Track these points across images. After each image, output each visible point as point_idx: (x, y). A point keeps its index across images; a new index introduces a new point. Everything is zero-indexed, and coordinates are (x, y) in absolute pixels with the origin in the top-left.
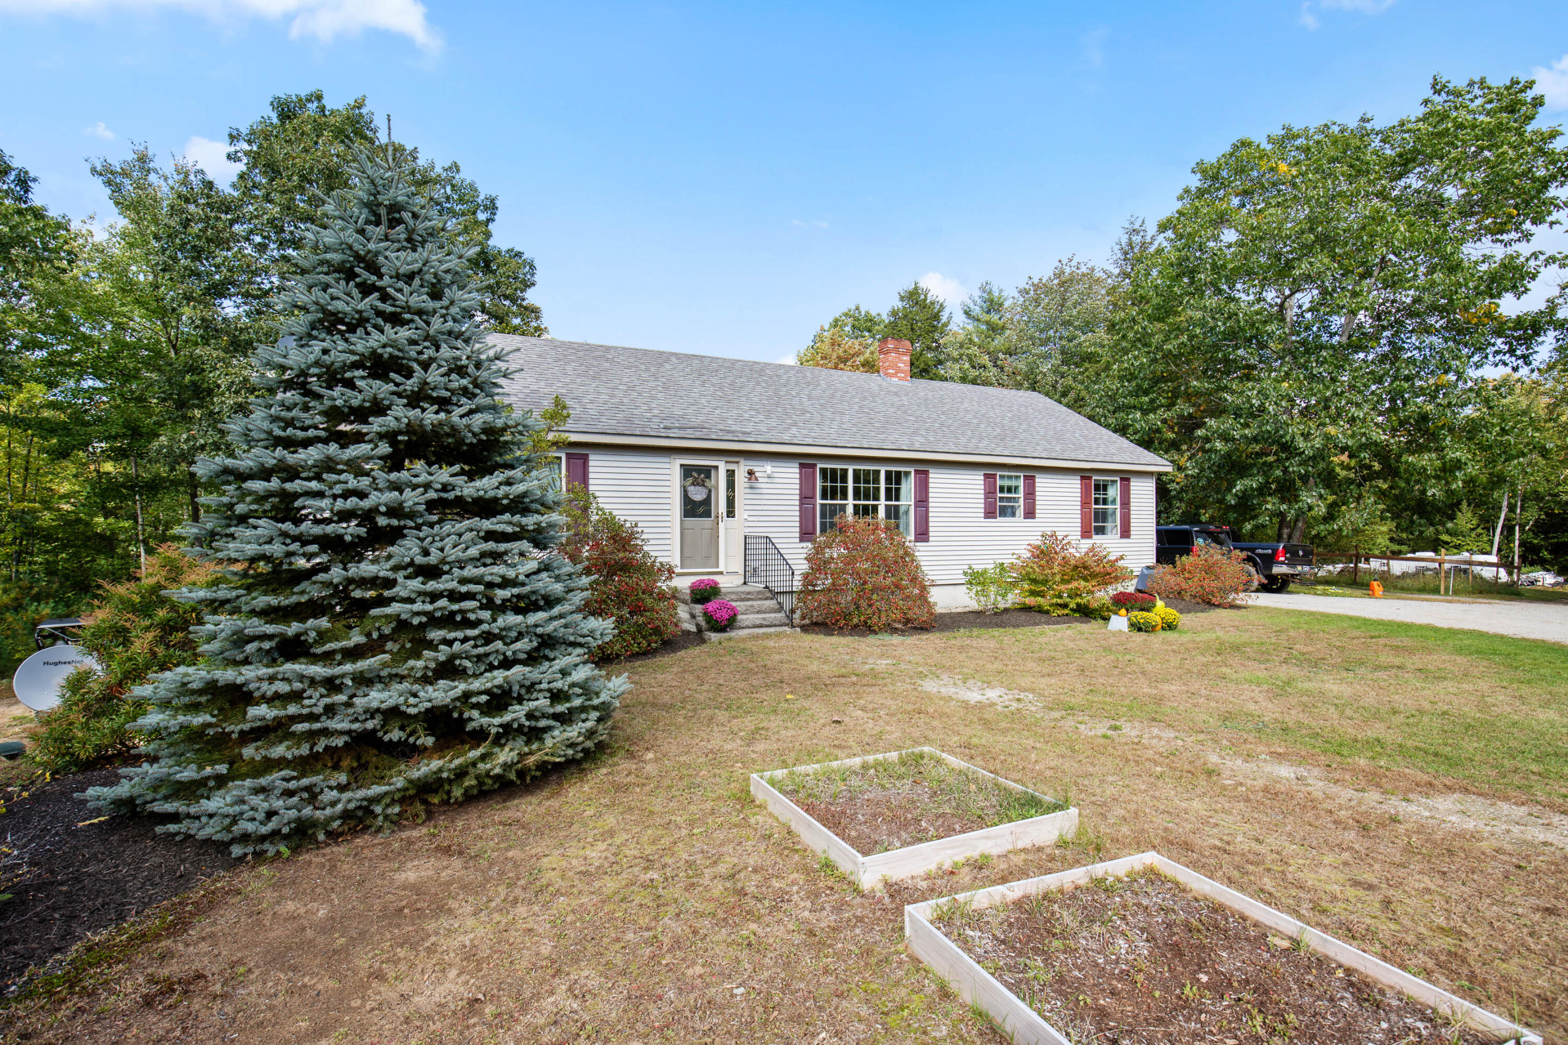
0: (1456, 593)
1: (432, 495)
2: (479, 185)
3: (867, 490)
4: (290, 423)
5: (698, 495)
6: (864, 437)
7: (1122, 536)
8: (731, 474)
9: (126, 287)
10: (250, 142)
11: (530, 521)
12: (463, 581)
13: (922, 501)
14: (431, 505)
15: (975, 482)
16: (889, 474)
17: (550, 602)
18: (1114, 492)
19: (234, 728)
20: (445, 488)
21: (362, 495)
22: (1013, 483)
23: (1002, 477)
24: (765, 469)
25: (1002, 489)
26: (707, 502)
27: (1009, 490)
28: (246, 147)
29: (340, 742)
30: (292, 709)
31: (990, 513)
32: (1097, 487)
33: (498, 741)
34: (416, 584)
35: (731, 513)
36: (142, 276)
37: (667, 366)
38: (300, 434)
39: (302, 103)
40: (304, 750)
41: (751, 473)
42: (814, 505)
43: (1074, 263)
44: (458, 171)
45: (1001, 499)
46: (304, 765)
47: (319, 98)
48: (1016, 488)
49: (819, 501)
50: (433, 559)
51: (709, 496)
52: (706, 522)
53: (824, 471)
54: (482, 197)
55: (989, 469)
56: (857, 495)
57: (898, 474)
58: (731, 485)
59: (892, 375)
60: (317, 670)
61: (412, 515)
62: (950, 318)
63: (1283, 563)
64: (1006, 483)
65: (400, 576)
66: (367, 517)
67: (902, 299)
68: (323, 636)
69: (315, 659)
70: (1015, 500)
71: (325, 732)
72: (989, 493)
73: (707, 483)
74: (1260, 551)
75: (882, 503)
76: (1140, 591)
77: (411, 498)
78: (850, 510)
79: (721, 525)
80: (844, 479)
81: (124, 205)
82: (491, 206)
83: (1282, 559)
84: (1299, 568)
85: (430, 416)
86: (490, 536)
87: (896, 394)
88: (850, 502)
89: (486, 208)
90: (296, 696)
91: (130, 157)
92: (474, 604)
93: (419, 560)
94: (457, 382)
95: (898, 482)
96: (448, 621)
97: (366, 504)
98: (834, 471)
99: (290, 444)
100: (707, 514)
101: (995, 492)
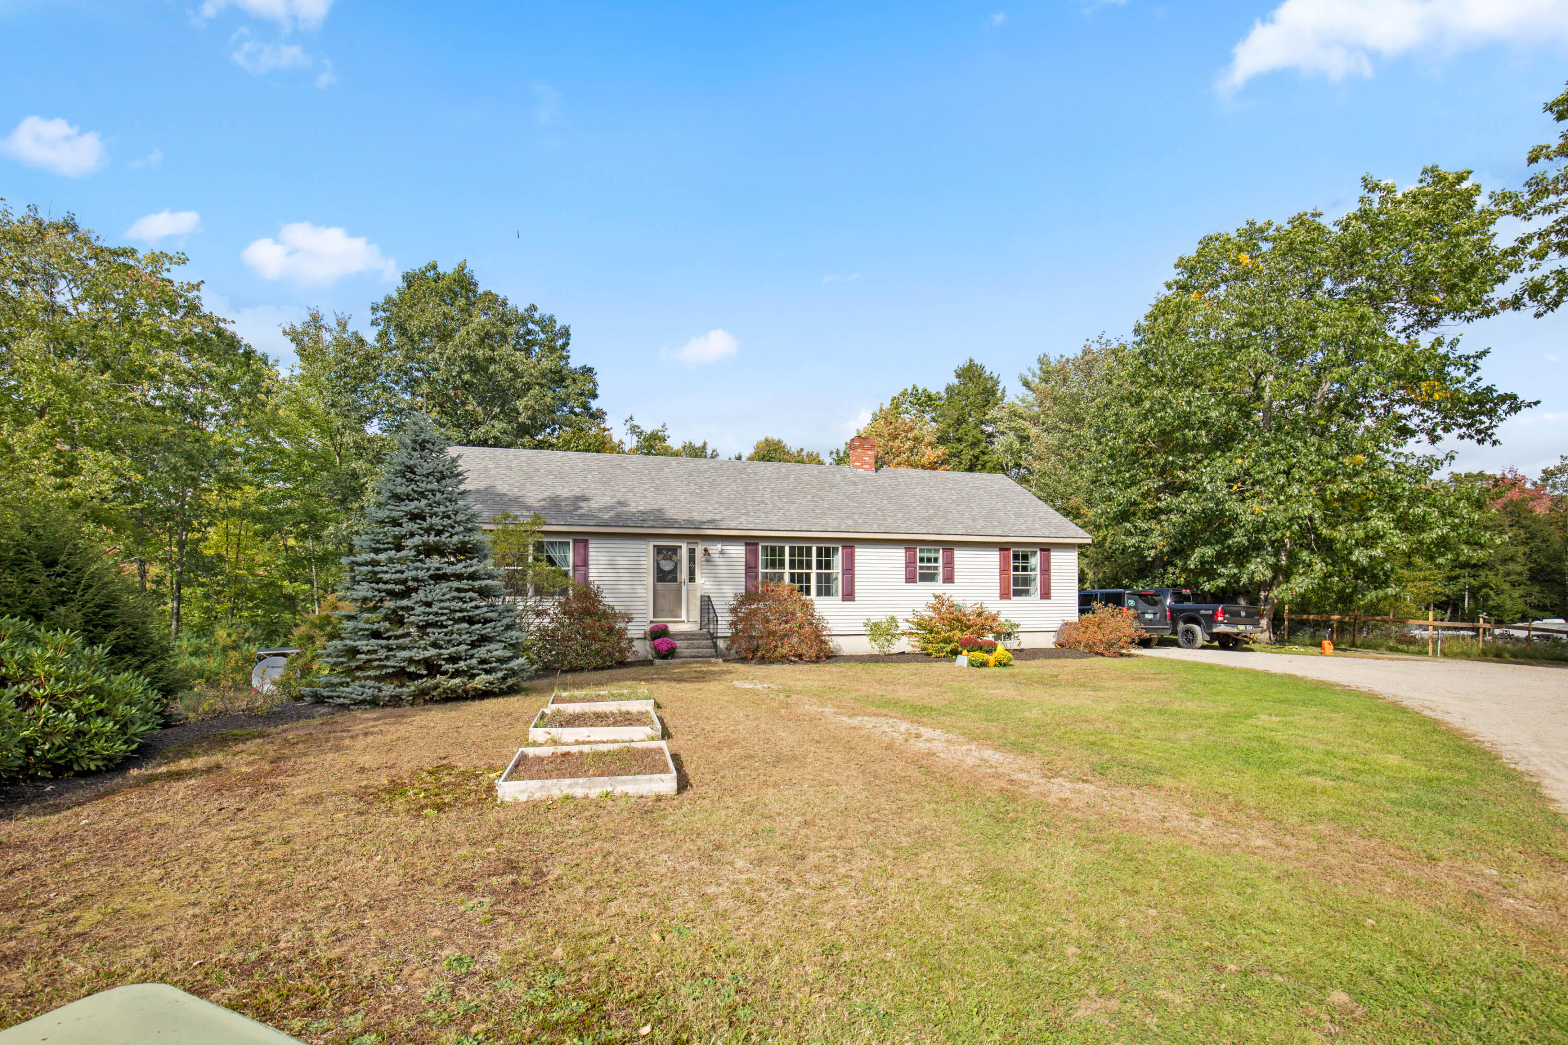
0: (1445, 655)
1: (431, 572)
2: (556, 318)
3: (801, 562)
4: (378, 542)
5: (667, 566)
6: (799, 522)
7: (1042, 597)
8: (692, 552)
9: (306, 413)
10: (384, 311)
11: (477, 584)
12: (441, 608)
13: (849, 569)
14: (431, 577)
15: (899, 554)
16: (819, 550)
17: (487, 621)
18: (1035, 561)
19: (353, 664)
20: (438, 569)
21: (402, 572)
22: (932, 555)
23: (921, 551)
24: (715, 548)
25: (922, 560)
26: (674, 571)
27: (929, 560)
28: (384, 315)
29: (390, 670)
30: (374, 656)
31: (910, 579)
32: (1016, 557)
33: (453, 676)
34: (423, 609)
35: (692, 579)
36: (314, 402)
37: (666, 470)
38: (382, 546)
39: (422, 275)
40: (378, 673)
41: (706, 550)
42: (757, 573)
43: (1103, 341)
44: (536, 309)
45: (921, 568)
46: (377, 678)
47: (434, 267)
48: (936, 560)
49: (761, 570)
50: (429, 599)
51: (676, 567)
52: (672, 585)
53: (765, 548)
54: (558, 327)
55: (909, 545)
56: (792, 566)
57: (827, 549)
58: (692, 559)
59: (858, 467)
60: (384, 642)
61: (423, 581)
62: (1004, 391)
63: (1222, 622)
64: (926, 555)
65: (416, 607)
66: (404, 582)
67: (958, 376)
68: (387, 630)
69: (384, 639)
70: (936, 568)
71: (386, 667)
72: (910, 563)
73: (674, 557)
74: (1203, 612)
75: (814, 572)
76: (1062, 645)
77: (421, 574)
78: (787, 578)
79: (684, 588)
80: (782, 553)
81: (302, 352)
82: (566, 333)
83: (1220, 619)
84: (1241, 628)
85: (432, 539)
86: (458, 590)
87: (855, 484)
88: (787, 571)
89: (562, 335)
90: (375, 652)
91: (308, 318)
92: (445, 617)
93: (424, 599)
94: (447, 522)
95: (828, 555)
96: (434, 625)
97: (404, 576)
98: (801, 549)
99: (377, 551)
100: (675, 580)
101: (915, 562)
